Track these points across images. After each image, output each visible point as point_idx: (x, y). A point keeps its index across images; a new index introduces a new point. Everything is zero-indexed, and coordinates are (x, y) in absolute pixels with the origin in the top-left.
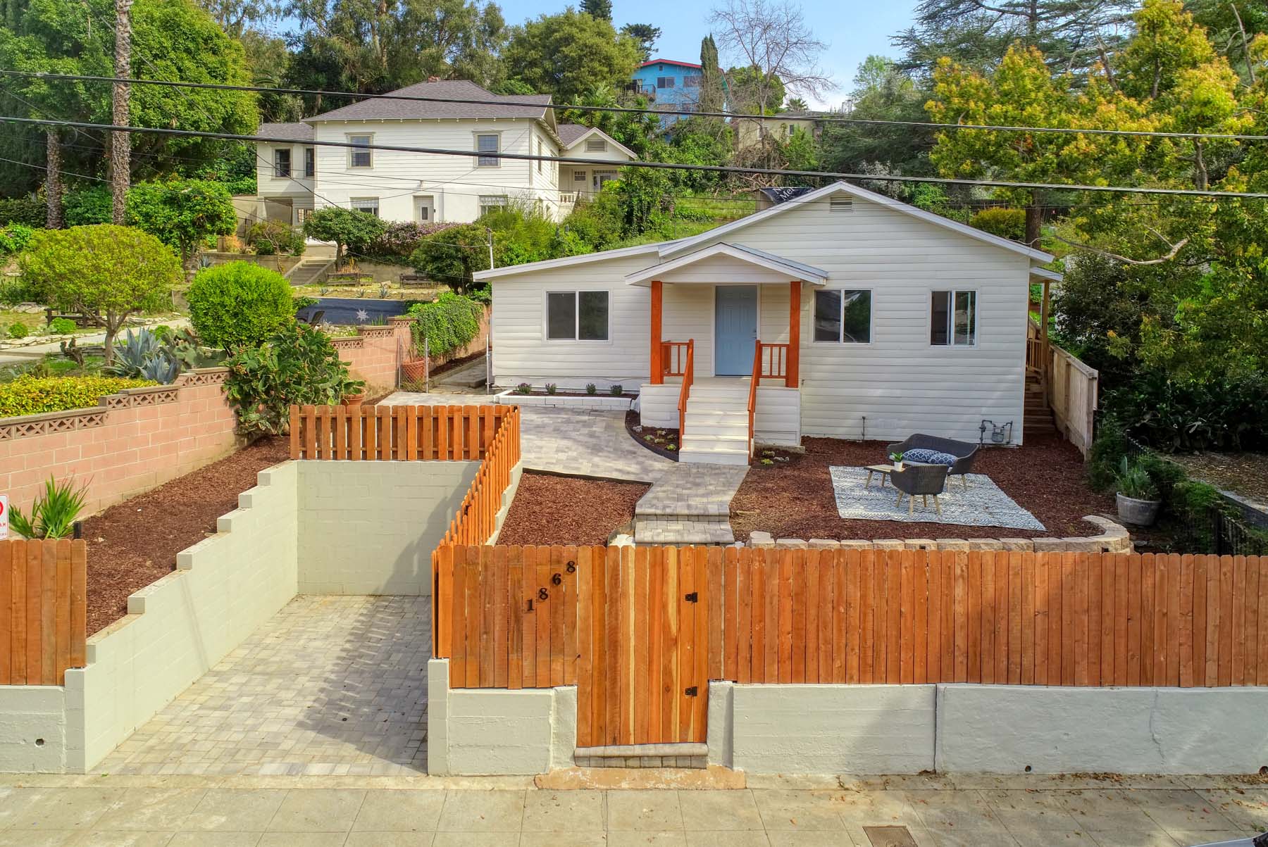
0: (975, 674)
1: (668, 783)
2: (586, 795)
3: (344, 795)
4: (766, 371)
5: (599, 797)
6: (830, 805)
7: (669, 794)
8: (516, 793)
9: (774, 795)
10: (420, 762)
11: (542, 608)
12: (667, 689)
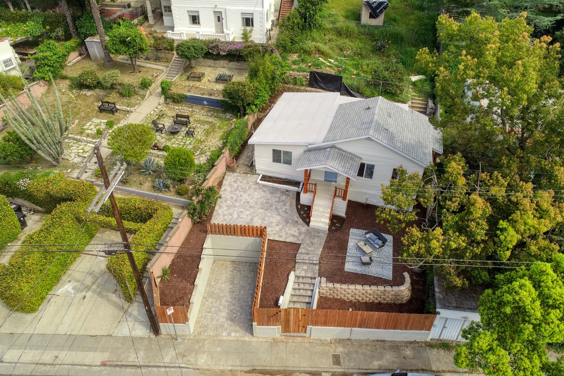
0: (360, 326)
1: (298, 340)
2: (283, 343)
3: (239, 342)
4: (337, 194)
5: (285, 344)
6: (327, 347)
7: (298, 344)
8: (270, 342)
9: (318, 344)
10: (252, 334)
11: (275, 317)
12: (299, 326)
